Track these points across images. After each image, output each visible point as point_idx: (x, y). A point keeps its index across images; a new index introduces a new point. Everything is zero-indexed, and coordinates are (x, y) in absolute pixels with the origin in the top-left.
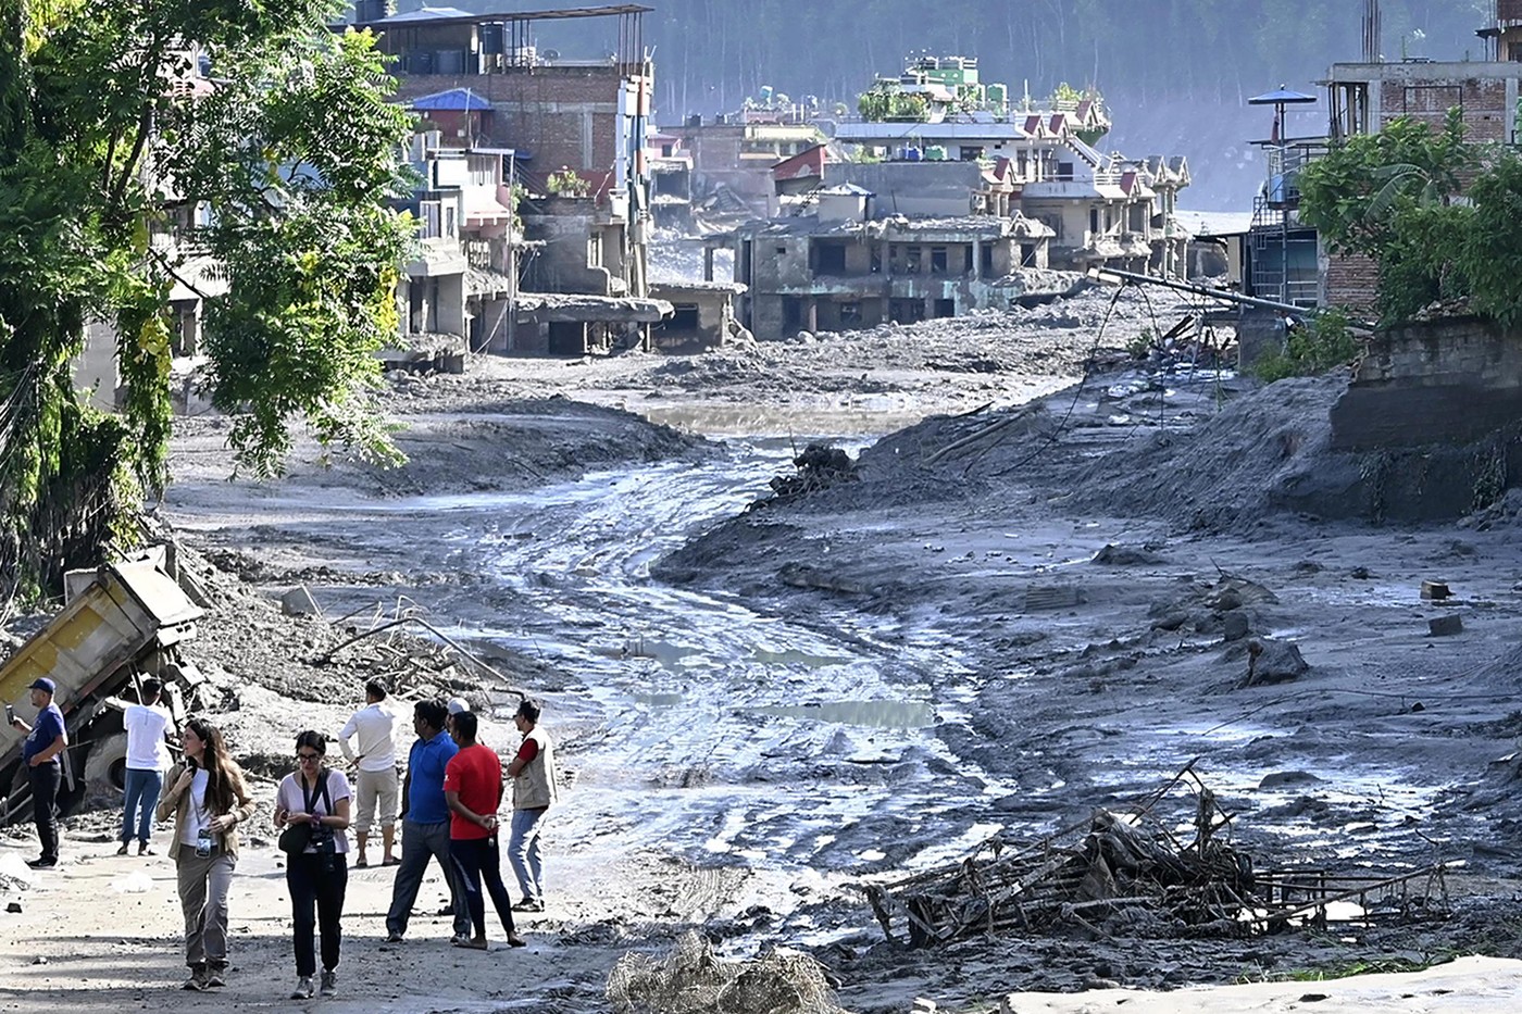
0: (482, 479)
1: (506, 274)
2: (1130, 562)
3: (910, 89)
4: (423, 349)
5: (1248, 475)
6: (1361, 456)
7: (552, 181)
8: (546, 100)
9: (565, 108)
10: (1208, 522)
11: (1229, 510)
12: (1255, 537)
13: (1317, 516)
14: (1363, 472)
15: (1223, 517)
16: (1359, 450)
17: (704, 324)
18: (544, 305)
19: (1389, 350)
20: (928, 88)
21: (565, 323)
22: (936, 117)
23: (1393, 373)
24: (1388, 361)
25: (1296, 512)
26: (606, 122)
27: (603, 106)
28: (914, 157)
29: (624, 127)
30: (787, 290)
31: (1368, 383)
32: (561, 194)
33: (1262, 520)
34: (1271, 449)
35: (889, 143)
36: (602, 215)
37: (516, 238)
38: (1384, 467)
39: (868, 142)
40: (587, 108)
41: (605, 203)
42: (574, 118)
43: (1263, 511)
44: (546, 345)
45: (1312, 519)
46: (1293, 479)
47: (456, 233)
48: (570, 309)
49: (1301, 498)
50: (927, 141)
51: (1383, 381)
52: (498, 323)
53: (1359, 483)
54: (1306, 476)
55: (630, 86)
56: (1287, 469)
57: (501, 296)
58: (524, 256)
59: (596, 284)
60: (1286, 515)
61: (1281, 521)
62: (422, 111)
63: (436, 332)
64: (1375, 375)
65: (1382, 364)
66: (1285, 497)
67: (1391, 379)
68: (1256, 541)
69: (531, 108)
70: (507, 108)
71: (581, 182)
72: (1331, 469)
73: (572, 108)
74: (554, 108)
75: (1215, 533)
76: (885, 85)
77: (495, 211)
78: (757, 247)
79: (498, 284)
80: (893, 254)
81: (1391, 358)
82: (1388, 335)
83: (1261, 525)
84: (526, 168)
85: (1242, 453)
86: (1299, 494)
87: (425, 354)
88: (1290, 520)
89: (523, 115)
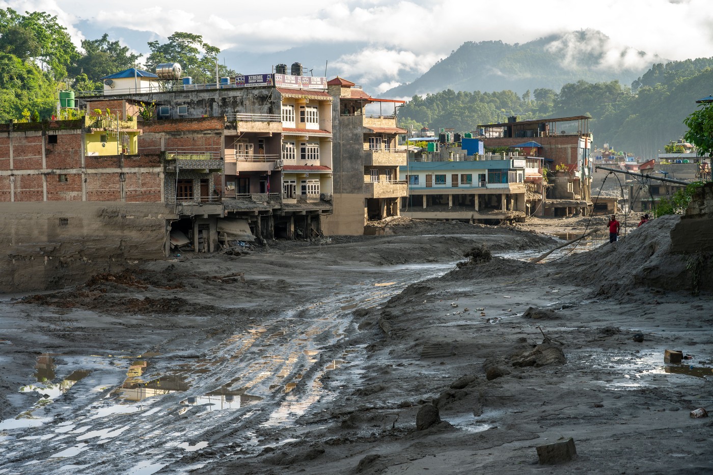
0: (431, 258)
1: (542, 194)
2: (541, 318)
3: (679, 144)
4: (509, 215)
5: (632, 266)
6: (687, 256)
7: (557, 167)
8: (557, 144)
9: (563, 146)
10: (606, 291)
11: (616, 285)
12: (624, 301)
13: (660, 290)
14: (688, 265)
15: (613, 288)
16: (687, 253)
17: (609, 208)
18: (553, 203)
19: (704, 198)
20: (685, 144)
21: (559, 208)
22: (688, 152)
23: (706, 211)
24: (703, 204)
25: (649, 287)
26: (575, 150)
27: (574, 145)
28: (680, 162)
29: (581, 151)
30: (643, 200)
31: (691, 216)
32: (560, 171)
33: (629, 291)
34: (645, 252)
35: (673, 159)
36: (572, 177)
37: (545, 183)
38: (699, 263)
39: (667, 159)
40: (569, 146)
41: (573, 174)
42: (565, 149)
43: (631, 286)
44: (554, 214)
45: (658, 292)
46: (649, 269)
47: (523, 181)
48: (560, 204)
49: (653, 279)
50: (684, 158)
51: (700, 215)
52: (539, 207)
53: (684, 272)
54: (656, 268)
55: (582, 140)
56: (647, 264)
57: (540, 200)
58: (548, 189)
59: (570, 196)
60: (643, 289)
61: (640, 293)
62: (521, 148)
63: (517, 210)
64: (696, 212)
65: (700, 205)
66: (643, 278)
67: (705, 214)
68: (624, 303)
69: (553, 146)
70: (546, 146)
71: (565, 167)
72: (670, 264)
73: (565, 146)
74: (560, 146)
75: (608, 298)
76: (673, 143)
77: (538, 176)
78: (634, 188)
79: (537, 197)
80: (672, 189)
81: (705, 202)
82: (704, 190)
83: (628, 294)
84: (549, 163)
85: (633, 254)
86: (651, 277)
87: (510, 217)
88: (645, 292)
89: (551, 149)
